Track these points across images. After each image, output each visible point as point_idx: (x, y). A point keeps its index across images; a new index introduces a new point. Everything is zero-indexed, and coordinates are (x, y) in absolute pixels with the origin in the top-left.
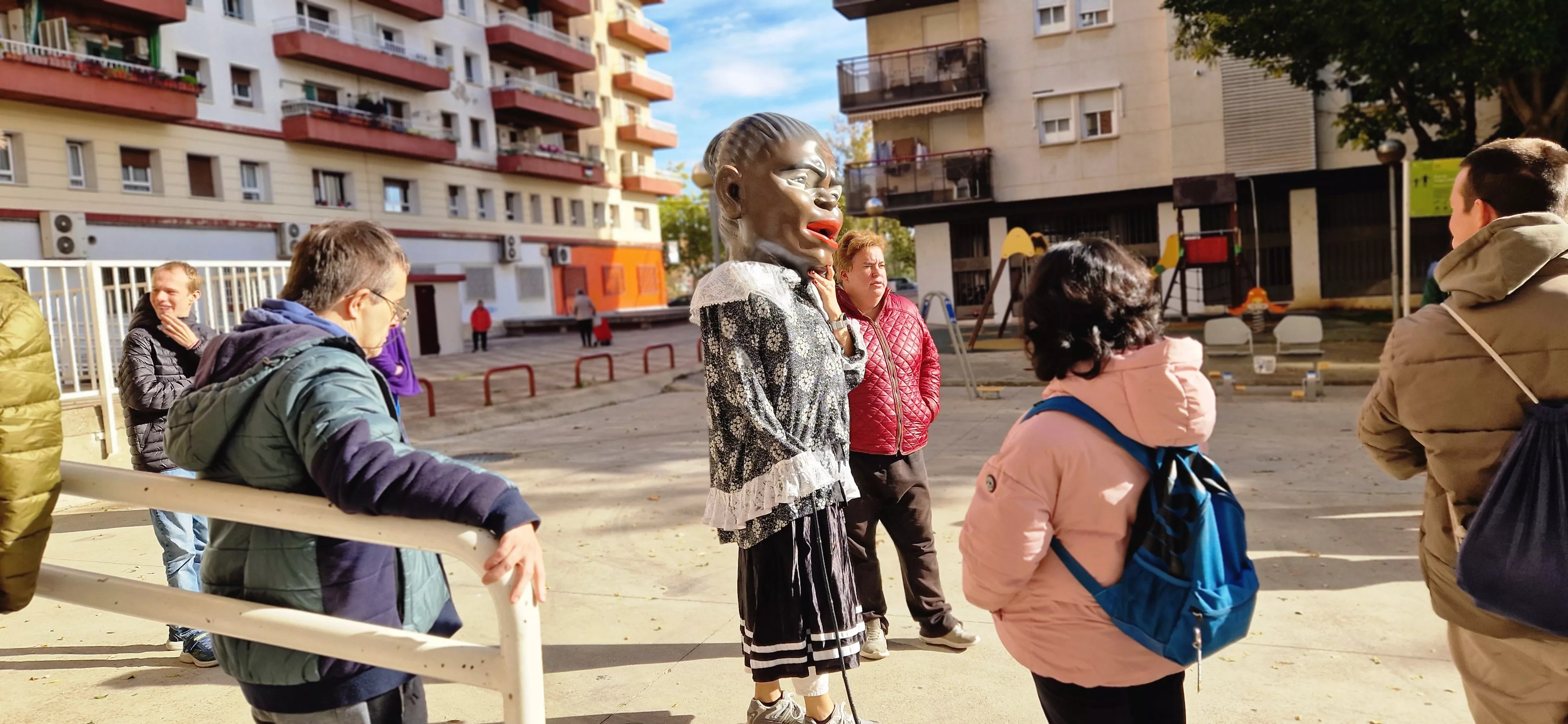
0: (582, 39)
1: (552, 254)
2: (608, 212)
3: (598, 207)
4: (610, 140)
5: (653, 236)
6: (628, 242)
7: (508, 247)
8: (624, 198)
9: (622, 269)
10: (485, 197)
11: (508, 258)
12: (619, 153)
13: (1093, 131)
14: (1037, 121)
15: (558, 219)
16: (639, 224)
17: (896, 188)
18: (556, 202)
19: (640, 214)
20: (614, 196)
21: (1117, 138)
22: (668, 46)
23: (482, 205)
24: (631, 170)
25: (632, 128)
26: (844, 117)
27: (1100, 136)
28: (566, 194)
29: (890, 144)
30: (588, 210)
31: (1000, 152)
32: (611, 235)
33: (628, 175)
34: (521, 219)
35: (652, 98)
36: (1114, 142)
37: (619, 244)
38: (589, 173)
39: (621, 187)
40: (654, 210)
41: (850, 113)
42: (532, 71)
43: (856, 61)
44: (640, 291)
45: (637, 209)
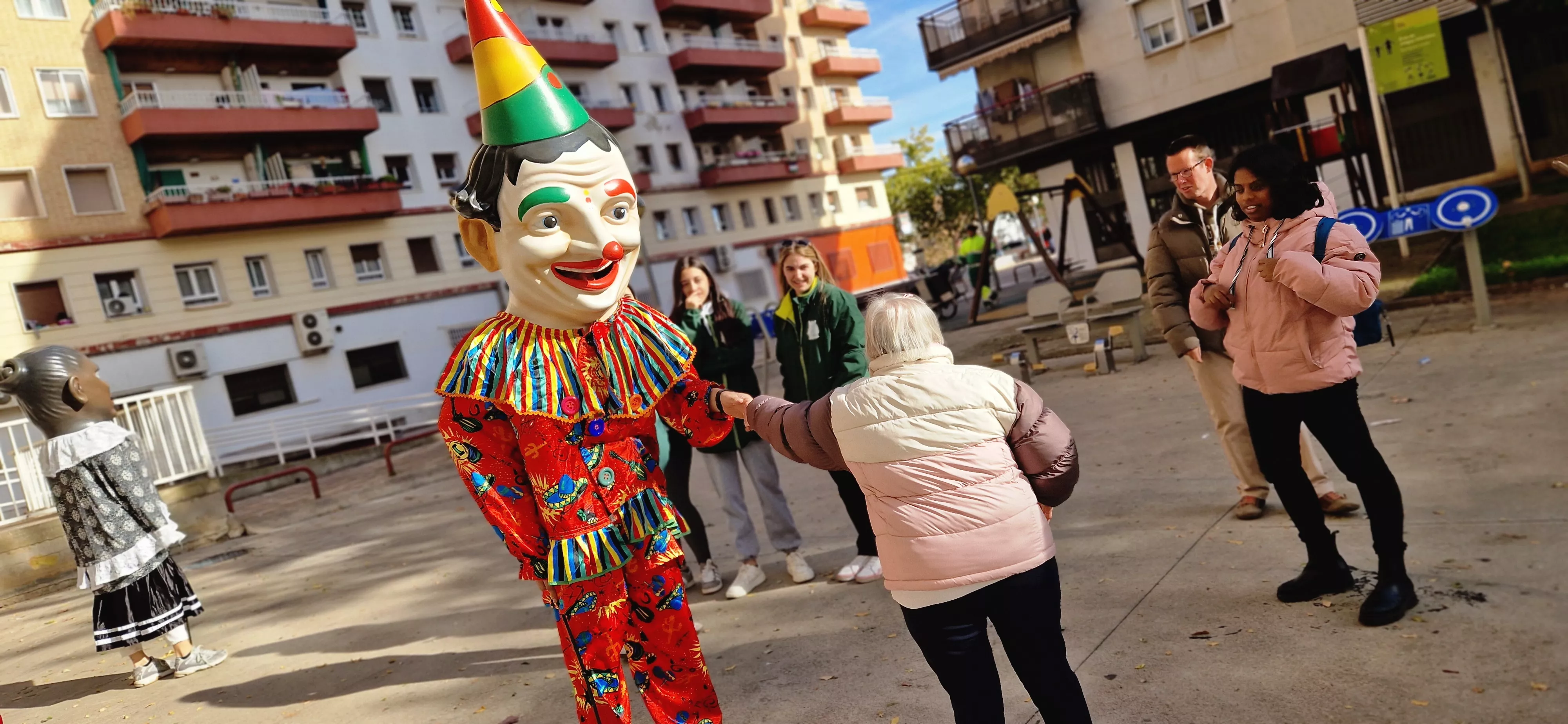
0: (774, 39)
1: (770, 254)
2: (826, 201)
3: (814, 198)
4: (819, 129)
5: (882, 211)
6: (853, 225)
7: (720, 258)
8: (842, 181)
9: (849, 253)
10: (694, 214)
11: (722, 267)
12: (829, 140)
13: (1202, 27)
14: (1138, 29)
15: (772, 218)
16: (864, 203)
17: (999, 138)
18: (768, 204)
19: (865, 194)
20: (832, 182)
21: (1230, 27)
22: (868, 20)
23: (692, 222)
24: (844, 152)
25: (837, 112)
26: (935, 75)
27: (1211, 29)
28: (777, 194)
29: (991, 91)
30: (804, 203)
31: (1102, 75)
32: (834, 221)
33: (842, 158)
34: (733, 228)
35: (857, 76)
36: (1228, 33)
37: (843, 229)
38: (793, 168)
39: (836, 172)
40: (879, 187)
41: (939, 69)
42: (723, 84)
43: (935, 14)
44: (873, 270)
45: (858, 190)
